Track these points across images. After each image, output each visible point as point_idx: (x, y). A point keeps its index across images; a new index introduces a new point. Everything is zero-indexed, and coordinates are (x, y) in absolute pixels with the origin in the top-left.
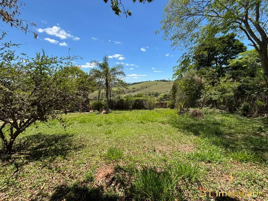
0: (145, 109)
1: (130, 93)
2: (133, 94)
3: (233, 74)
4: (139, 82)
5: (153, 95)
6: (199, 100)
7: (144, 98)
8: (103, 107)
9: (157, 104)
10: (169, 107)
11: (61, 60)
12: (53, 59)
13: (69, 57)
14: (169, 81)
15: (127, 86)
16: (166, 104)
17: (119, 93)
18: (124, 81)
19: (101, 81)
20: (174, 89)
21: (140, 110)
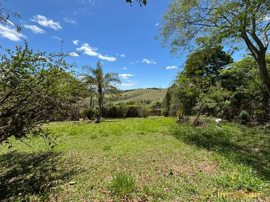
0: (139, 117)
1: (122, 101)
2: (125, 102)
3: (223, 83)
4: (131, 89)
5: (145, 102)
6: (194, 108)
7: (138, 106)
8: (94, 115)
9: (151, 112)
10: (163, 114)
11: (50, 57)
12: (39, 54)
13: (61, 54)
14: (161, 89)
15: (120, 93)
16: (160, 111)
17: (111, 100)
18: (117, 88)
19: (93, 87)
20: (168, 97)
21: (134, 118)
